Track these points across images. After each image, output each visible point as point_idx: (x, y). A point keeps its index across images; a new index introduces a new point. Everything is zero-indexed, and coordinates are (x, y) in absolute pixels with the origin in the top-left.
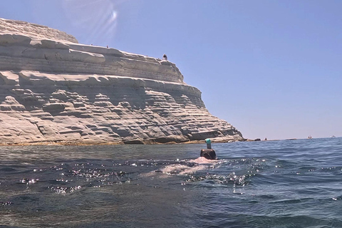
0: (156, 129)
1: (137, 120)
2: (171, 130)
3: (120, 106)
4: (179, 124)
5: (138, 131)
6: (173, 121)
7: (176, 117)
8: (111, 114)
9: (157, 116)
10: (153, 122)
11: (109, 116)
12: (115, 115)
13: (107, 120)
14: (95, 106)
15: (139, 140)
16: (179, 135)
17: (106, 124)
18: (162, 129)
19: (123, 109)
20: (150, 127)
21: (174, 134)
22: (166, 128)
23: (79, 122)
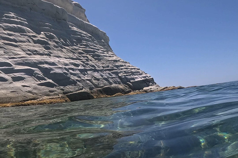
0: (96, 74)
1: (72, 61)
2: (110, 78)
3: (45, 37)
4: (114, 69)
5: (80, 77)
6: (108, 66)
7: (109, 61)
8: (34, 46)
9: (90, 57)
10: (90, 66)
11: (32, 48)
12: (40, 48)
13: (29, 55)
14: (5, 30)
15: (86, 91)
16: (120, 84)
17: (29, 62)
18: (102, 76)
19: (50, 42)
20: (89, 72)
21: (115, 83)
22: (106, 74)
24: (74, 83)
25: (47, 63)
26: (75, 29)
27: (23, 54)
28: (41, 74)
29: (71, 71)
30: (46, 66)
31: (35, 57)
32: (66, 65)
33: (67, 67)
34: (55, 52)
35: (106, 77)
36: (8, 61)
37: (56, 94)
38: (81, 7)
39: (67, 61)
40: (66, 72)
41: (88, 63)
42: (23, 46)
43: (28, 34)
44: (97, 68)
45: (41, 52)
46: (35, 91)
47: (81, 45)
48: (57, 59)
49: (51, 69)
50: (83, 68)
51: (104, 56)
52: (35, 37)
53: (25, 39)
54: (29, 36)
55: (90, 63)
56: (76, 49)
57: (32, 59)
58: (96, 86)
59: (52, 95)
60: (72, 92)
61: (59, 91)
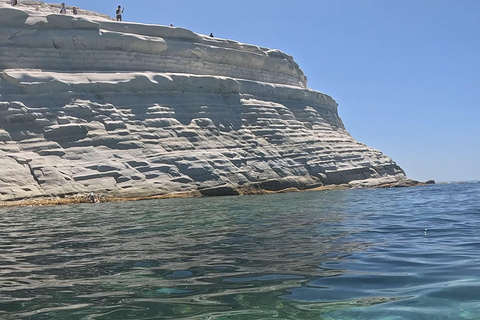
0: (262, 165)
2: (288, 167)
3: (195, 126)
4: (302, 155)
6: (291, 152)
7: (297, 143)
8: (176, 141)
9: (262, 142)
10: (256, 153)
11: (173, 143)
12: (183, 142)
13: (169, 151)
14: (146, 126)
16: (303, 175)
17: (167, 159)
18: (272, 166)
19: (200, 132)
20: (249, 162)
21: (295, 174)
22: (280, 163)
23: (115, 156)
25: (186, 158)
28: (177, 170)
29: (217, 164)
30: (184, 162)
31: (174, 153)
34: (204, 142)
35: (279, 167)
41: (254, 150)
43: (173, 127)
44: (267, 156)
45: (183, 147)
47: (254, 125)
48: (204, 152)
49: (190, 165)
50: (241, 158)
51: (291, 136)
52: (180, 128)
53: (167, 134)
54: (174, 130)
55: (257, 149)
56: (240, 134)
57: (171, 155)
61: (193, 186)
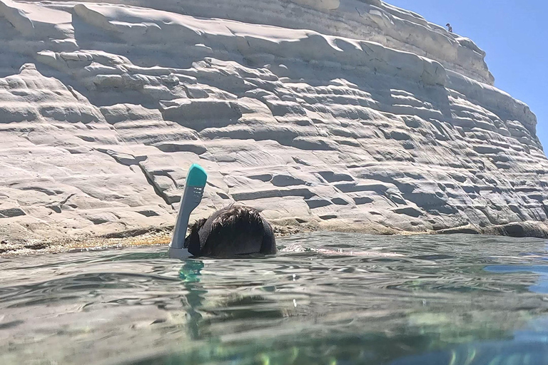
0: (497, 198)
1: (452, 171)
2: (525, 207)
3: (404, 125)
4: (536, 190)
5: (464, 202)
6: (523, 183)
7: (527, 172)
8: (386, 145)
9: (488, 163)
10: (487, 180)
11: (382, 148)
12: (397, 148)
13: (379, 160)
14: (335, 116)
15: (473, 227)
16: (542, 220)
17: (380, 173)
18: (508, 202)
19: (413, 135)
20: (483, 193)
21: (534, 217)
22: (516, 199)
23: (297, 161)
24: (452, 211)
25: (409, 175)
26: (461, 102)
27: (369, 159)
28: (399, 195)
29: (449, 190)
30: (407, 180)
31: (388, 165)
32: (442, 178)
33: (442, 182)
34: (422, 153)
35: (516, 205)
36: (347, 172)
37: (422, 229)
38: (475, 48)
39: (443, 171)
40: (441, 191)
41: (483, 174)
42: (368, 146)
43: (375, 122)
44: (500, 186)
45: (399, 155)
46: (388, 222)
47: (472, 137)
48: (426, 167)
49: (415, 186)
50: (472, 184)
51: (518, 160)
52: (386, 126)
53: (368, 132)
54: (378, 126)
55: (487, 174)
56: (460, 147)
57: (384, 167)
58: (493, 221)
59: (415, 230)
60: (449, 228)
61: (427, 224)
